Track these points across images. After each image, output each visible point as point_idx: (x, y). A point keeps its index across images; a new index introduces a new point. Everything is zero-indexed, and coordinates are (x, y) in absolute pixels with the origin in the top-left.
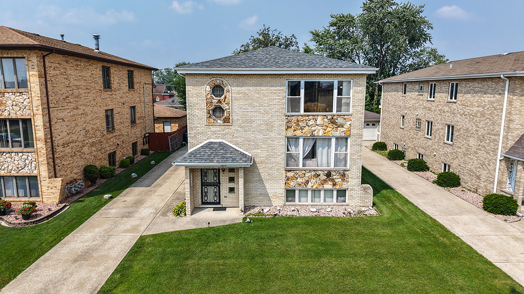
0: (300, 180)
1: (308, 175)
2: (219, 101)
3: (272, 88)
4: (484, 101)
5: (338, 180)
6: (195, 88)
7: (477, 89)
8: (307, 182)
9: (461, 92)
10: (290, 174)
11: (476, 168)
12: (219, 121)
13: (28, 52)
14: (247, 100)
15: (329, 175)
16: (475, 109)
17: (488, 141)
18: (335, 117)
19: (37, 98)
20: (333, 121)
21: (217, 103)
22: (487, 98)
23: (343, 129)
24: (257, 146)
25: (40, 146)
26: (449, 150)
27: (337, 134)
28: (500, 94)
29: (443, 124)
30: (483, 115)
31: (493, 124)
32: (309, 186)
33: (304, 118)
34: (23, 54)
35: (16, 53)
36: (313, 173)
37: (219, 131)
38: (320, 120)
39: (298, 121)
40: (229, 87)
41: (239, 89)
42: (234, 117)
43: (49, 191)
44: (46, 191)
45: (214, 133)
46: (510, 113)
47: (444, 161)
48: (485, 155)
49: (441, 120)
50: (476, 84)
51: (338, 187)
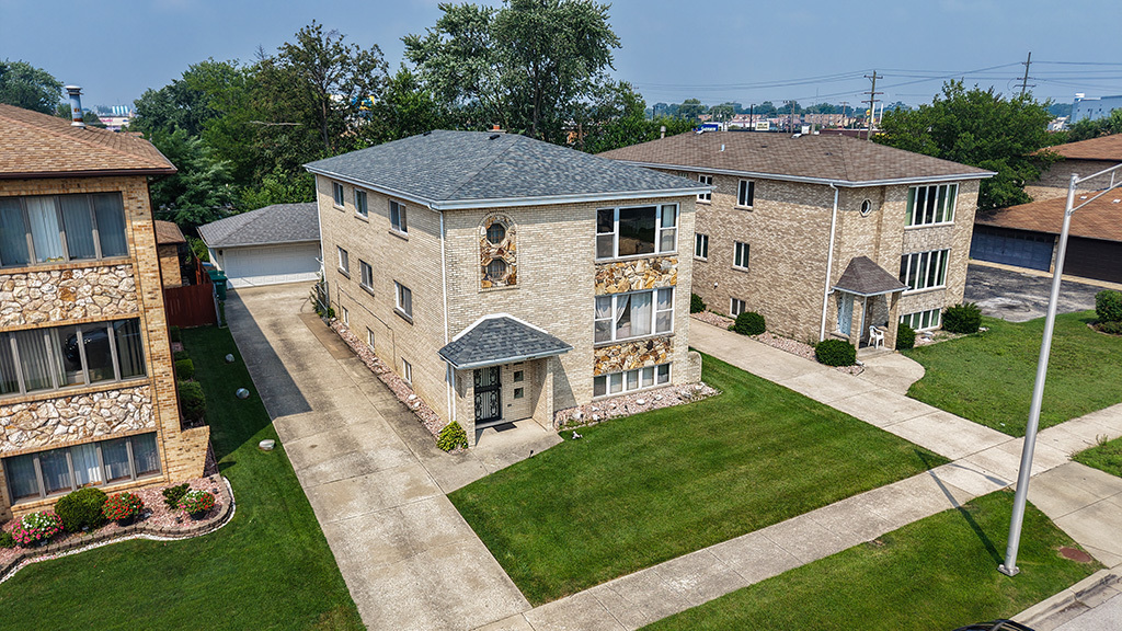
0: (614, 360)
1: (624, 350)
2: (501, 251)
3: (577, 223)
4: (801, 214)
5: (661, 352)
6: (463, 231)
7: (787, 196)
8: (623, 361)
9: (761, 197)
10: (601, 353)
11: (790, 305)
12: (499, 283)
13: (128, 180)
14: (542, 245)
15: (650, 346)
16: (786, 223)
17: (808, 269)
18: (658, 260)
19: (152, 275)
20: (656, 267)
21: (498, 253)
22: (805, 210)
23: (668, 276)
24: (556, 318)
25: (161, 371)
26: (743, 279)
27: (661, 284)
28: (825, 207)
29: (728, 240)
30: (799, 232)
31: (816, 246)
32: (625, 368)
33: (620, 265)
34: (117, 184)
35: (98, 184)
36: (631, 347)
37: (500, 300)
38: (639, 268)
39: (612, 270)
40: (516, 225)
41: (529, 227)
42: (522, 274)
43: (181, 457)
44: (176, 458)
45: (493, 303)
46: (840, 233)
47: (734, 295)
48: (805, 288)
49: (725, 234)
50: (786, 189)
51: (661, 362)
